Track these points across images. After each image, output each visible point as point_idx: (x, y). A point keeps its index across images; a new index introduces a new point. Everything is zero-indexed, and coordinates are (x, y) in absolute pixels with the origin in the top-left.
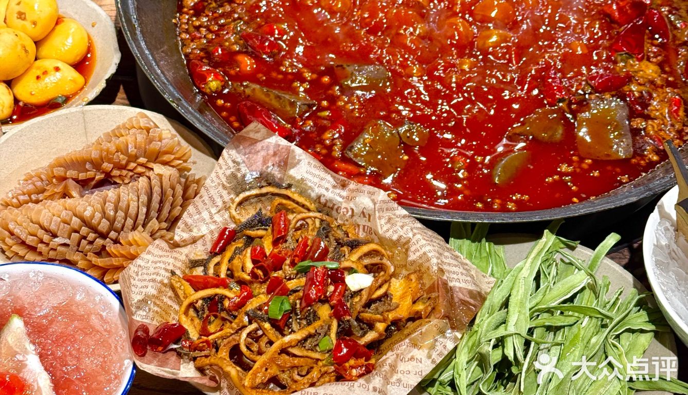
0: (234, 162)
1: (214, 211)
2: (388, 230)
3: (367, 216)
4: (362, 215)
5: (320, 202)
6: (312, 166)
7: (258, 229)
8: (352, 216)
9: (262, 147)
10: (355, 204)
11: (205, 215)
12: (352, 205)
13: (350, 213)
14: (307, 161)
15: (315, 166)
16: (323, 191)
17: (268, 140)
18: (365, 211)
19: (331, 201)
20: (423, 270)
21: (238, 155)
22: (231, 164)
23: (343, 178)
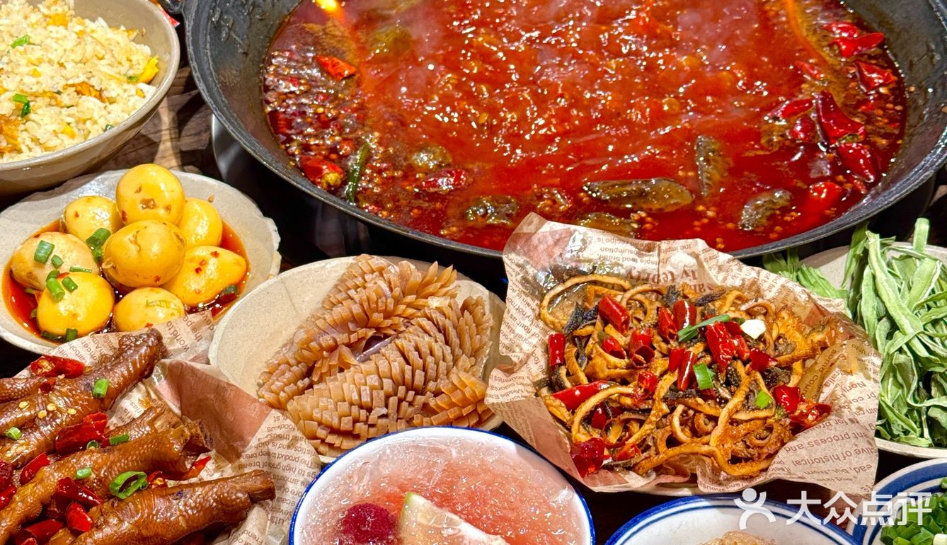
0: (518, 265)
1: (527, 323)
2: (725, 279)
3: (691, 274)
4: (684, 276)
5: (632, 277)
6: (604, 241)
7: (584, 327)
8: (673, 280)
9: (539, 240)
10: (673, 265)
11: (519, 330)
12: (669, 268)
13: (670, 278)
14: (595, 238)
15: (608, 241)
16: (632, 264)
17: (541, 230)
18: (686, 269)
19: (644, 271)
20: (789, 304)
21: (518, 258)
22: (518, 269)
23: (647, 242)
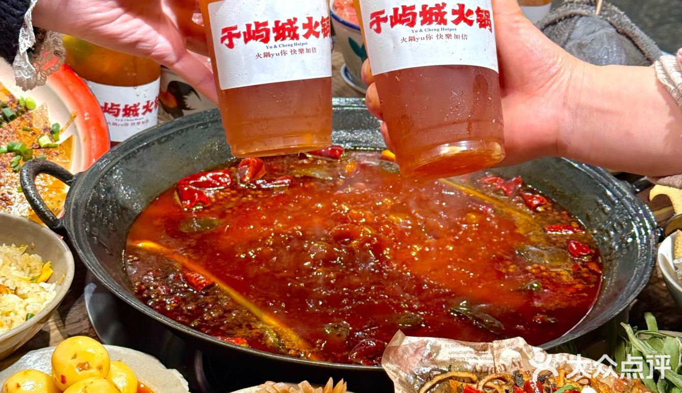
3: (518, 365)
4: (513, 366)
5: (477, 372)
8: (506, 369)
10: (504, 359)
12: (502, 361)
13: (503, 368)
14: (444, 345)
15: (453, 346)
16: (474, 361)
17: (403, 344)
18: (513, 361)
19: (484, 365)
21: (393, 365)
23: (482, 344)
